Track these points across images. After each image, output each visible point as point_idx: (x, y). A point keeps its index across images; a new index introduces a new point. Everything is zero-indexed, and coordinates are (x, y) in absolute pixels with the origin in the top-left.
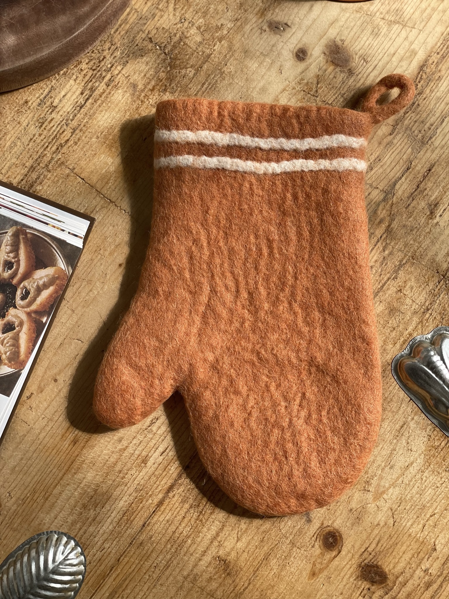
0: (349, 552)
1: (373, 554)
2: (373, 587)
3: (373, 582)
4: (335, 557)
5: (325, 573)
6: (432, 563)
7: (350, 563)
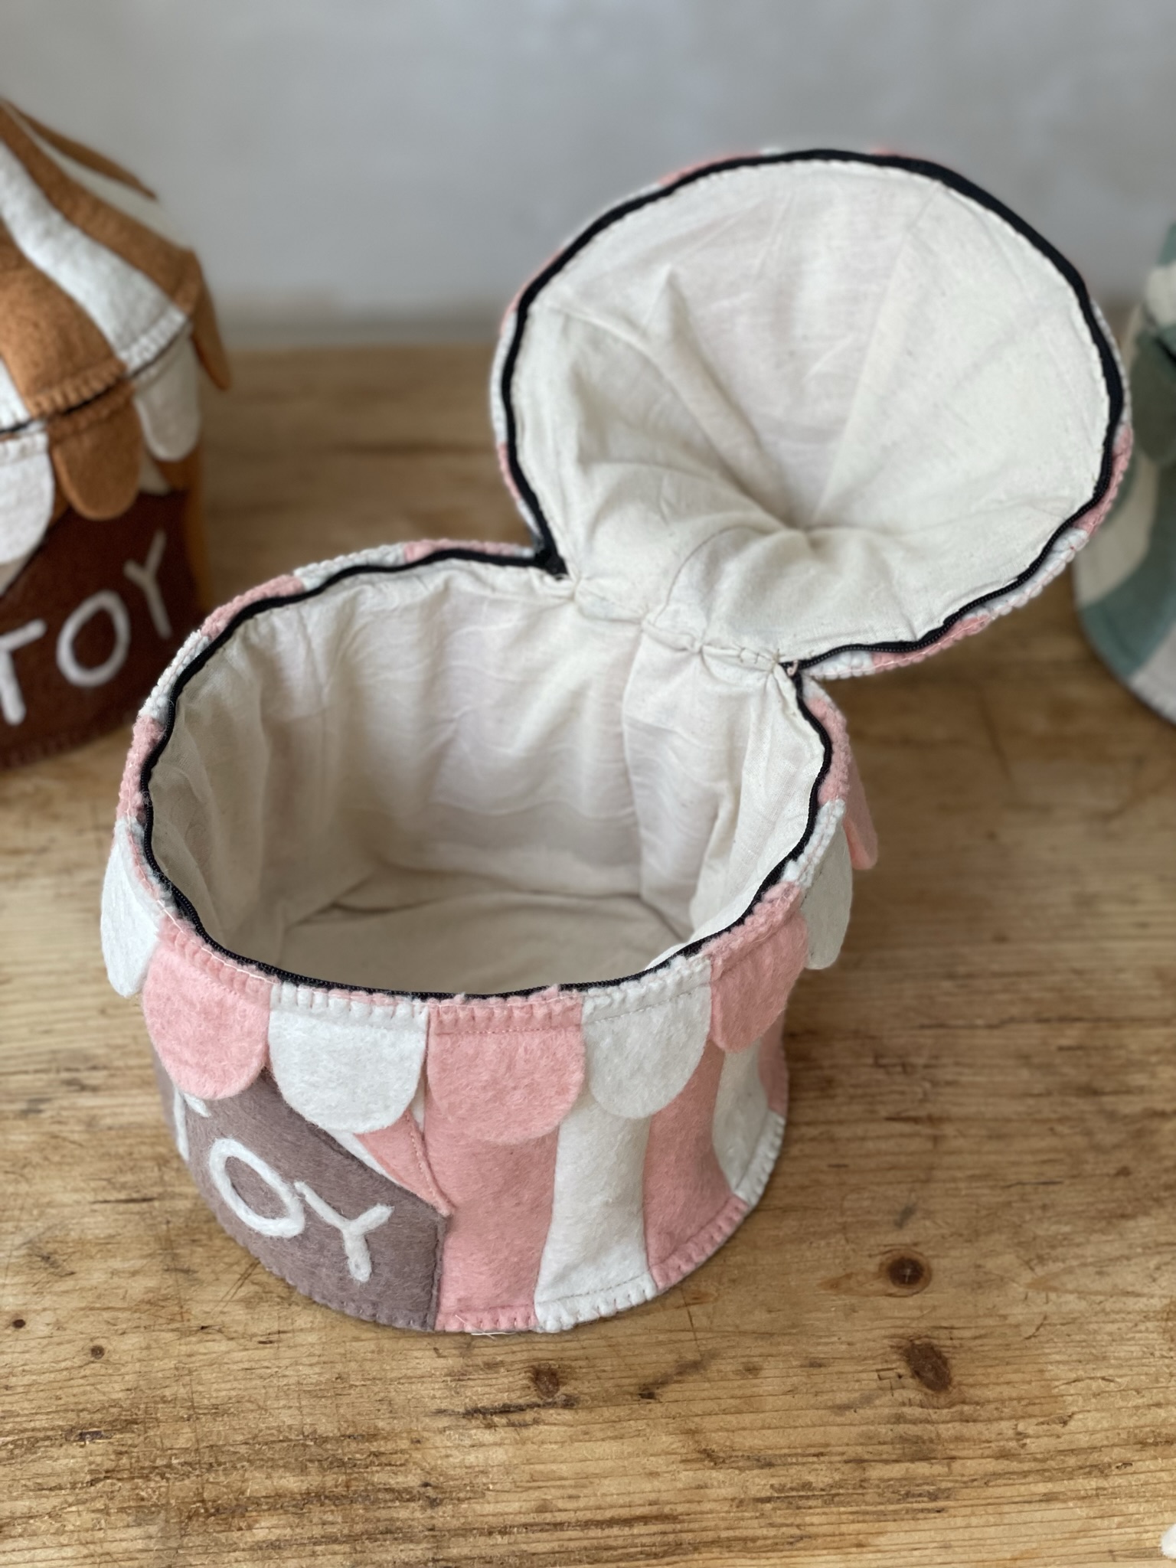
0: (921, 1308)
1: (956, 1343)
2: (911, 1380)
3: (917, 1373)
4: (891, 1295)
5: (854, 1300)
6: (1041, 1433)
7: (908, 1321)
